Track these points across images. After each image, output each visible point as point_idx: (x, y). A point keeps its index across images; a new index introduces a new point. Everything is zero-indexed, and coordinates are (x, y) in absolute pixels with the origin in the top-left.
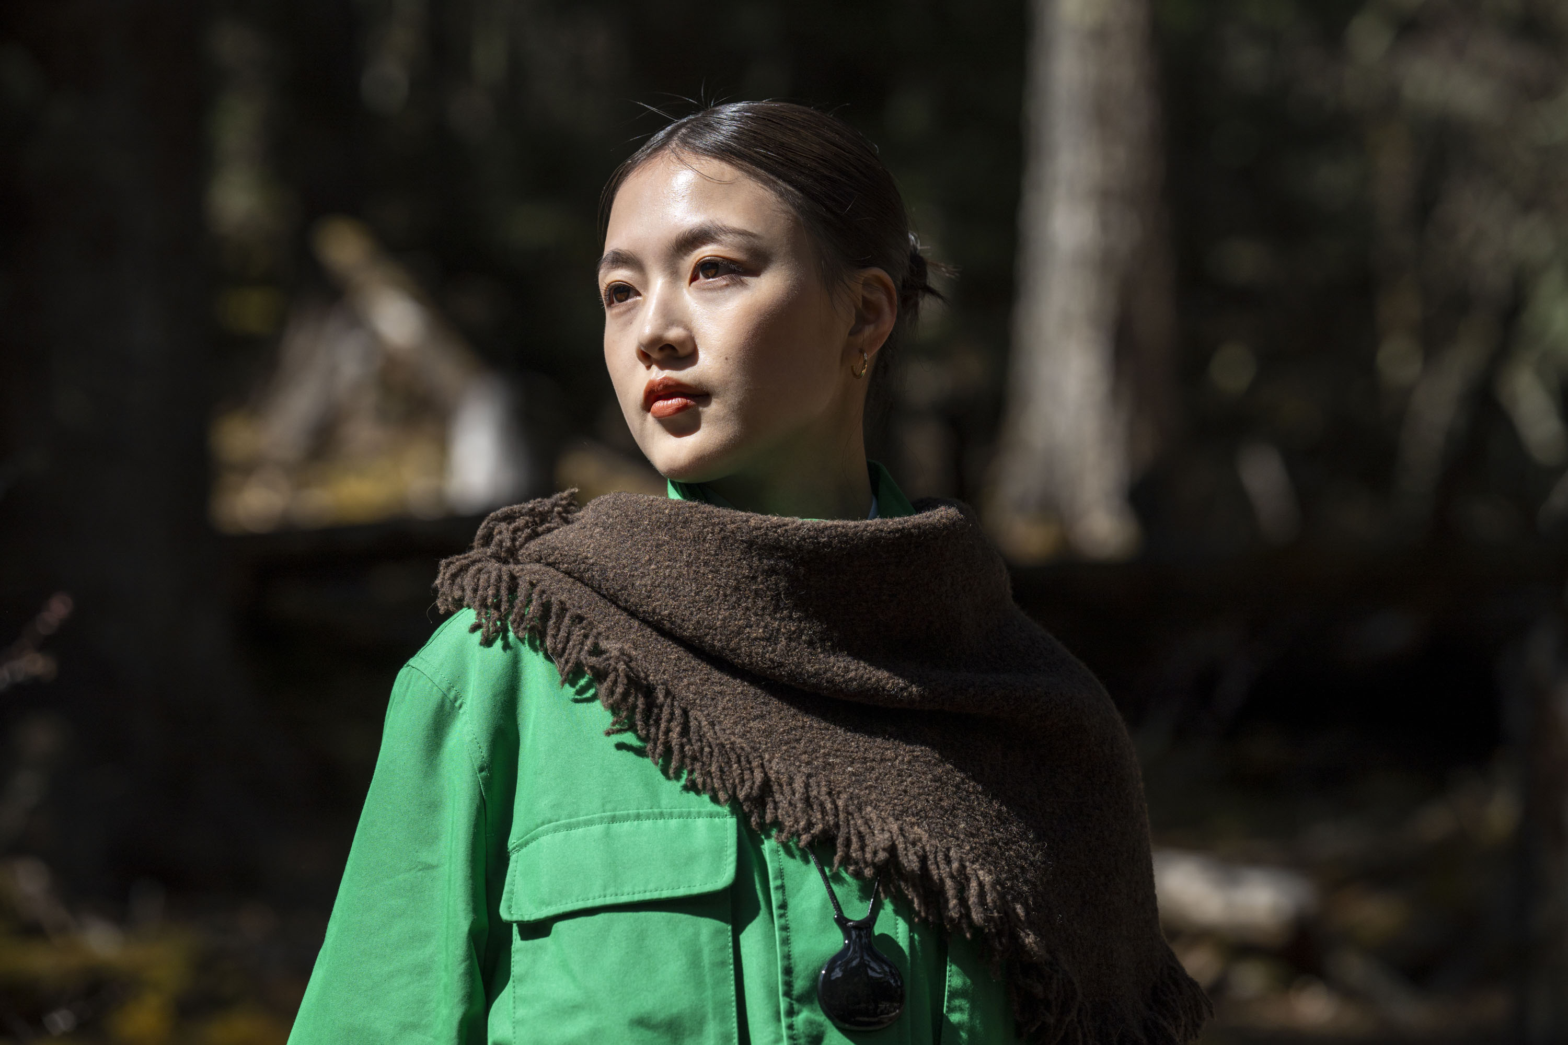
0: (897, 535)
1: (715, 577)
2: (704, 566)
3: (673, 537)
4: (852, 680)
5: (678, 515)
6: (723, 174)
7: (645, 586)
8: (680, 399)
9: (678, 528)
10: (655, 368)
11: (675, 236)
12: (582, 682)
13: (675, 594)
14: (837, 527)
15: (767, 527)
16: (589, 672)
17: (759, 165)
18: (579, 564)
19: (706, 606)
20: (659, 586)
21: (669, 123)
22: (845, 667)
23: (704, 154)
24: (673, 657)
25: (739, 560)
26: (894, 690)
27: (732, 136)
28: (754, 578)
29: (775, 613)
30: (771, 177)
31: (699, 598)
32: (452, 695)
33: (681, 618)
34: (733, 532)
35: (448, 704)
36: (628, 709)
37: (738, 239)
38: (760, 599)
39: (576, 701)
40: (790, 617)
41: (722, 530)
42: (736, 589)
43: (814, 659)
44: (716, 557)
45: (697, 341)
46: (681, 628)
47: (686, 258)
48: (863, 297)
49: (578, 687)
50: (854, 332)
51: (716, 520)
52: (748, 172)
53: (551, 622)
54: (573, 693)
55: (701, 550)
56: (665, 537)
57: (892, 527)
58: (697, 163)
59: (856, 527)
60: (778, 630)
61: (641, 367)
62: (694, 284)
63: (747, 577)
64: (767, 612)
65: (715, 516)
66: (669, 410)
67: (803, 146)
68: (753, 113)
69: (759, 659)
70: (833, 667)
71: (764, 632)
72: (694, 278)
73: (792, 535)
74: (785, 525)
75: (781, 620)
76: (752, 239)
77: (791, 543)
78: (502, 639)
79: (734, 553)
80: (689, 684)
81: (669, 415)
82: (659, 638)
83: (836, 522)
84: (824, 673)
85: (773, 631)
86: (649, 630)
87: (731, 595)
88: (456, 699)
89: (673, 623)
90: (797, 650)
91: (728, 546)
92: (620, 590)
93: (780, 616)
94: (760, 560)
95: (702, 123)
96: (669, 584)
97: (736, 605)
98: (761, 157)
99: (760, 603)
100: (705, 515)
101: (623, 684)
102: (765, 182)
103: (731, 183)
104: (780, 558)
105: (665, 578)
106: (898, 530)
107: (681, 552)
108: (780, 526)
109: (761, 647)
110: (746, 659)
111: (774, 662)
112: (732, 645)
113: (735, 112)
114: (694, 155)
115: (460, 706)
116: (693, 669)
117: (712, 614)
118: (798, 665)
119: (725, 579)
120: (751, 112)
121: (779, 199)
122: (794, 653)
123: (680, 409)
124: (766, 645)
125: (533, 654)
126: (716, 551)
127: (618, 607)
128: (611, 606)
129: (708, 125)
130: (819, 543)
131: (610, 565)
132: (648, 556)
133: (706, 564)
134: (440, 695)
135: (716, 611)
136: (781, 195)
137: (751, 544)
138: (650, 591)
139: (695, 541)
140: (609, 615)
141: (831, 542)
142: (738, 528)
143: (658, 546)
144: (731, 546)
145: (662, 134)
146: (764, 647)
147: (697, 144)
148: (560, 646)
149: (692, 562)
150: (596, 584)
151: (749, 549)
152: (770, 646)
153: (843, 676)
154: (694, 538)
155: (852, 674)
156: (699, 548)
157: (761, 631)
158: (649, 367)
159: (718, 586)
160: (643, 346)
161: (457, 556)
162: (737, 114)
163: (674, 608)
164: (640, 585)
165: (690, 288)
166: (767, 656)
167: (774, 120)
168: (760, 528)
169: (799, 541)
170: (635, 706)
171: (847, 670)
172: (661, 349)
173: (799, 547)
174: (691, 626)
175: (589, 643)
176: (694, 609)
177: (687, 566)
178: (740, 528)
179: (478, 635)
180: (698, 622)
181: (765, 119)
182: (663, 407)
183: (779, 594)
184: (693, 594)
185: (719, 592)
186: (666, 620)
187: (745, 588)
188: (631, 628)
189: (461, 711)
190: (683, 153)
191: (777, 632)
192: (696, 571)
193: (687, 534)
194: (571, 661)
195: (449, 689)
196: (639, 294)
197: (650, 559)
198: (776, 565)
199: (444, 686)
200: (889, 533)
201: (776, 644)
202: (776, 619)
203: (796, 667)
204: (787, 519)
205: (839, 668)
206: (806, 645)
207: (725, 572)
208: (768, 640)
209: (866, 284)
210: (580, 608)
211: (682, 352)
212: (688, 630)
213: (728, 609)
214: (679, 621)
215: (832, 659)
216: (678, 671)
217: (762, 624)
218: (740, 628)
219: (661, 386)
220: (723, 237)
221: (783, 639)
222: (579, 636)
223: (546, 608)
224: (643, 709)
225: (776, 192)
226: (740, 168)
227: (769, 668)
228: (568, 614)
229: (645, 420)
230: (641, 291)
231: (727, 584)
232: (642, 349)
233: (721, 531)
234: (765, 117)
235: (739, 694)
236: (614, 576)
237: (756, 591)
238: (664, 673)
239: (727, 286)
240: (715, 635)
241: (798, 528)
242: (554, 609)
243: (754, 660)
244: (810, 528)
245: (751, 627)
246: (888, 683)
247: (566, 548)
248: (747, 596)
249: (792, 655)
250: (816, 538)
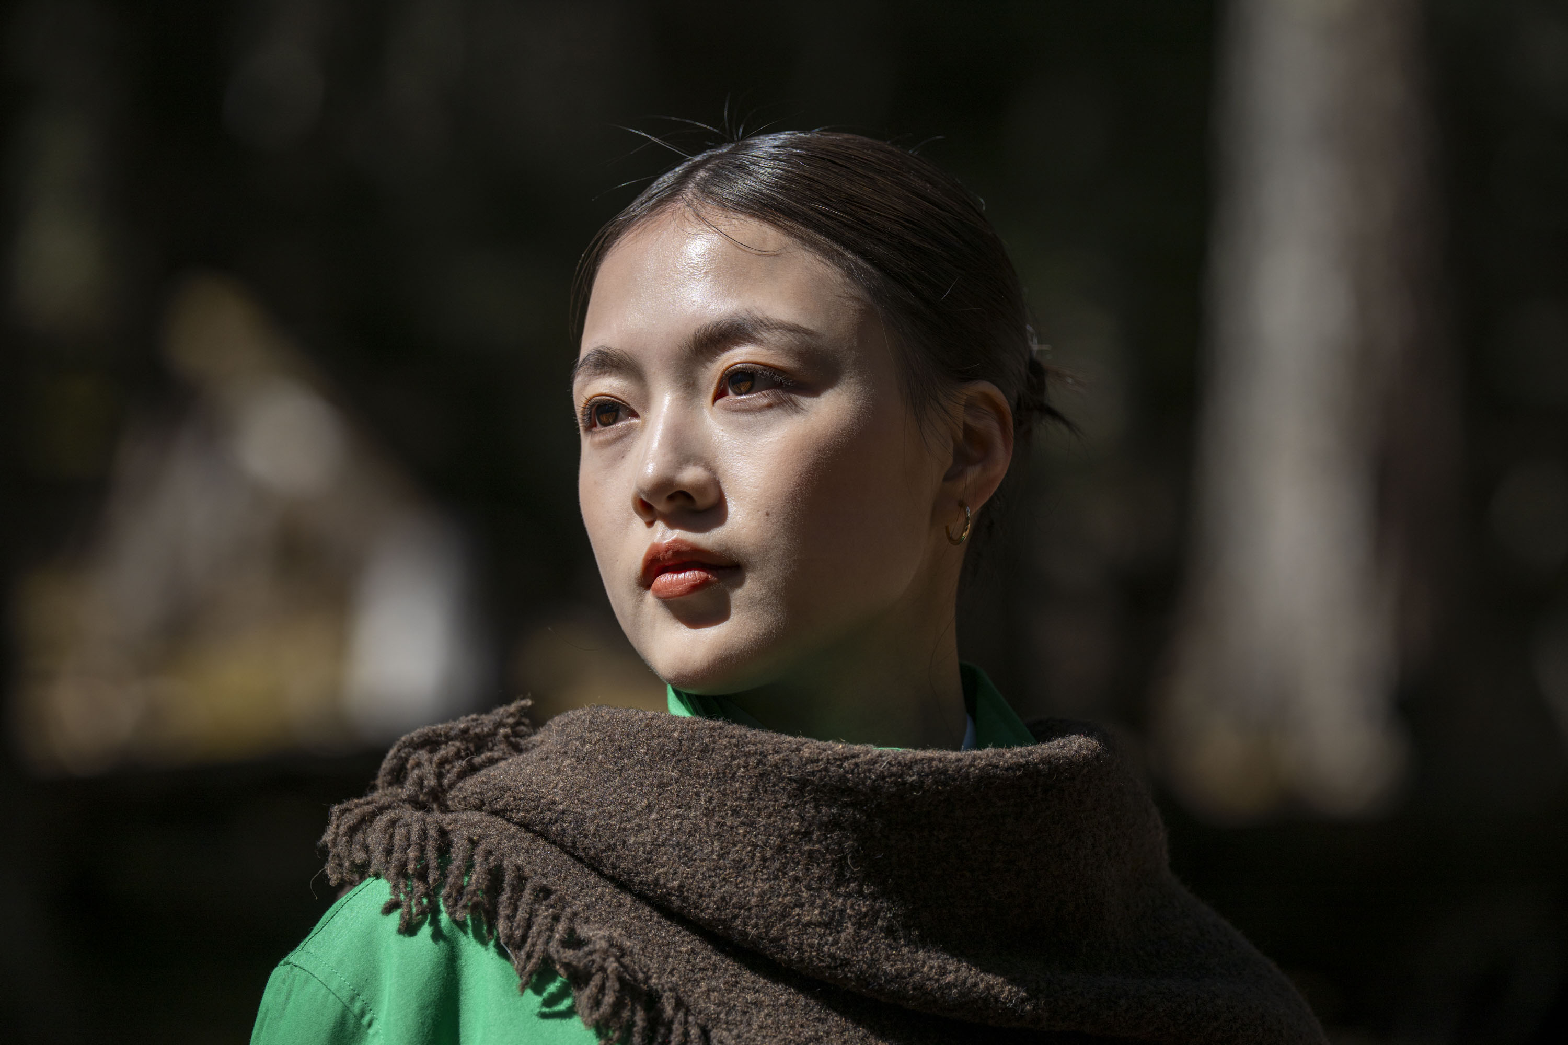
0: (1018, 773)
1: (748, 833)
2: (732, 815)
3: (685, 773)
4: (949, 986)
5: (692, 739)
6: (764, 241)
7: (644, 844)
8: (696, 572)
9: (692, 760)
10: (660, 526)
11: (693, 331)
12: (552, 988)
13: (688, 856)
14: (931, 759)
15: (828, 759)
16: (562, 971)
17: (819, 228)
18: (542, 812)
19: (735, 875)
20: (663, 845)
21: (679, 161)
22: (939, 967)
23: (736, 211)
24: (684, 949)
25: (786, 807)
26: (1011, 1001)
27: (776, 184)
28: (807, 834)
29: (838, 886)
30: (836, 247)
31: (725, 864)
32: (357, 1007)
33: (697, 892)
34: (776, 766)
35: (351, 1021)
36: (621, 1028)
37: (787, 339)
38: (815, 865)
39: (544, 1016)
40: (860, 892)
41: (759, 762)
42: (781, 849)
43: (894, 954)
44: (751, 802)
45: (725, 487)
46: (696, 908)
47: (709, 364)
48: (965, 424)
49: (545, 995)
50: (951, 476)
51: (752, 748)
52: (801, 238)
53: (504, 897)
54: (539, 1004)
55: (728, 792)
56: (673, 772)
57: (1011, 761)
58: (726, 223)
59: (959, 760)
60: (842, 911)
61: (638, 523)
62: (719, 402)
63: (797, 833)
64: (826, 884)
65: (750, 742)
66: (680, 588)
67: (881, 200)
68: (806, 150)
69: (814, 953)
70: (923, 966)
71: (821, 913)
72: (720, 394)
73: (864, 772)
74: (853, 756)
75: (845, 897)
76: (807, 337)
77: (864, 783)
78: (431, 924)
79: (778, 796)
80: (709, 990)
81: (681, 595)
82: (663, 921)
83: (929, 753)
84: (910, 975)
85: (834, 912)
86: (647, 909)
87: (773, 859)
88: (363, 1014)
89: (685, 900)
90: (870, 942)
91: (770, 787)
92: (605, 851)
93: (845, 891)
94: (816, 808)
95: (731, 163)
96: (679, 842)
97: (780, 874)
98: (820, 216)
99: (816, 871)
100: (734, 741)
101: (614, 991)
102: (827, 253)
103: (776, 255)
104: (847, 805)
105: (672, 834)
106: (1019, 766)
107: (697, 794)
108: (846, 758)
109: (817, 936)
110: (793, 954)
111: (836, 959)
112: (774, 932)
113: (778, 147)
114: (721, 212)
115: (370, 1024)
116: (715, 968)
117: (744, 887)
118: (873, 962)
119: (765, 835)
120: (802, 149)
121: (847, 280)
122: (866, 945)
123: (695, 587)
124: (824, 934)
125: (479, 947)
126: (750, 794)
127: (601, 874)
128: (590, 874)
129: (741, 167)
130: (904, 783)
131: (589, 813)
132: (646, 801)
133: (735, 812)
134: (339, 1007)
135: (749, 883)
136: (849, 273)
137: (803, 783)
138: (650, 853)
139: (718, 778)
140: (588, 886)
141: (923, 782)
142: (784, 760)
143: (661, 785)
144: (774, 786)
145: (668, 178)
146: (821, 937)
147: (726, 195)
148: (518, 933)
149: (713, 810)
150: (568, 841)
151: (801, 791)
152: (830, 934)
153: (937, 981)
154: (718, 773)
155: (950, 978)
156: (725, 790)
157: (816, 912)
158: (650, 524)
159: (753, 845)
160: (644, 493)
161: (356, 801)
162: (782, 151)
163: (686, 878)
164: (635, 843)
165: (714, 408)
166: (826, 949)
167: (837, 161)
168: (818, 761)
169: (875, 781)
170: (631, 1024)
171: (943, 971)
172: (671, 498)
173: (875, 789)
174: (712, 904)
175: (561, 927)
176: (717, 880)
177: (706, 816)
178: (787, 760)
179: (395, 918)
180: (723, 899)
181: (824, 159)
182: (672, 582)
183: (845, 858)
184: (715, 857)
185: (754, 855)
186: (674, 895)
187: (793, 849)
188: (621, 905)
189: (371, 1031)
190: (704, 207)
191: (840, 915)
192: (720, 823)
193: (708, 768)
194: (536, 955)
195: (353, 999)
196: (635, 415)
197: (649, 806)
198: (840, 815)
199: (345, 994)
200: (1007, 769)
201: (838, 932)
202: (838, 895)
203: (869, 967)
204: (857, 748)
205: (932, 968)
206: (883, 934)
207: (764, 825)
208: (826, 925)
209: (970, 406)
210: (545, 876)
211: (701, 502)
212: (708, 910)
213: (767, 879)
214: (694, 897)
215: (921, 955)
216: (692, 971)
217: (819, 902)
218: (786, 908)
219: (670, 552)
220: (765, 335)
221: (849, 925)
222: (546, 917)
223: (495, 877)
224: (644, 1029)
225: (843, 268)
226: (789, 232)
227: (828, 967)
228: (529, 886)
229: (642, 601)
230: (639, 411)
231: (767, 842)
232: (643, 497)
233: (758, 764)
234: (825, 157)
235: (782, 1005)
236: (596, 829)
237: (811, 852)
238: (671, 973)
239: (770, 406)
240: (749, 917)
241: (873, 762)
242: (509, 877)
243: (807, 954)
244: (891, 761)
245: (802, 906)
246: (1003, 991)
247: (522, 789)
248: (797, 860)
249: (862, 949)
250: (901, 776)
